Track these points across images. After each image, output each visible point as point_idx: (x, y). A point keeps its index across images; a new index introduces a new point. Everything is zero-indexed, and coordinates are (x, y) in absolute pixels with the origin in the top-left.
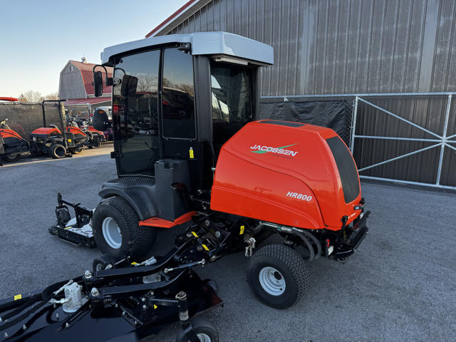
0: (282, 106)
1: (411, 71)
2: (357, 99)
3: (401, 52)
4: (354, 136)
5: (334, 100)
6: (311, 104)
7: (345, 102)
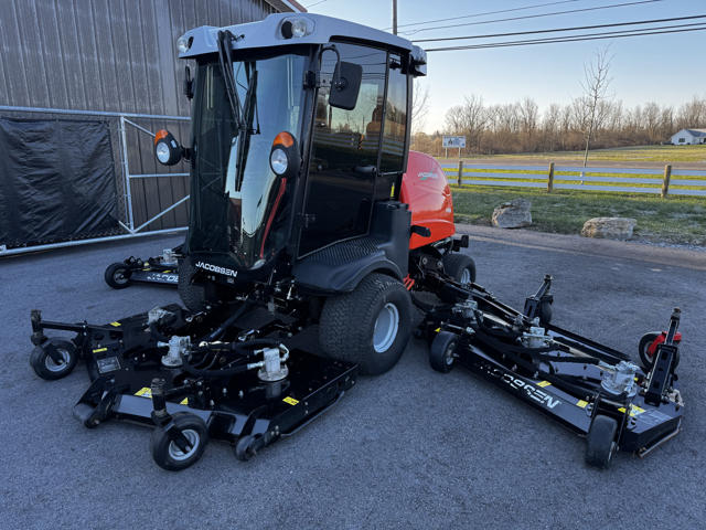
1: (155, 87)
2: (123, 120)
3: (138, 59)
4: (128, 176)
5: (87, 121)
6: (47, 125)
7: (105, 124)
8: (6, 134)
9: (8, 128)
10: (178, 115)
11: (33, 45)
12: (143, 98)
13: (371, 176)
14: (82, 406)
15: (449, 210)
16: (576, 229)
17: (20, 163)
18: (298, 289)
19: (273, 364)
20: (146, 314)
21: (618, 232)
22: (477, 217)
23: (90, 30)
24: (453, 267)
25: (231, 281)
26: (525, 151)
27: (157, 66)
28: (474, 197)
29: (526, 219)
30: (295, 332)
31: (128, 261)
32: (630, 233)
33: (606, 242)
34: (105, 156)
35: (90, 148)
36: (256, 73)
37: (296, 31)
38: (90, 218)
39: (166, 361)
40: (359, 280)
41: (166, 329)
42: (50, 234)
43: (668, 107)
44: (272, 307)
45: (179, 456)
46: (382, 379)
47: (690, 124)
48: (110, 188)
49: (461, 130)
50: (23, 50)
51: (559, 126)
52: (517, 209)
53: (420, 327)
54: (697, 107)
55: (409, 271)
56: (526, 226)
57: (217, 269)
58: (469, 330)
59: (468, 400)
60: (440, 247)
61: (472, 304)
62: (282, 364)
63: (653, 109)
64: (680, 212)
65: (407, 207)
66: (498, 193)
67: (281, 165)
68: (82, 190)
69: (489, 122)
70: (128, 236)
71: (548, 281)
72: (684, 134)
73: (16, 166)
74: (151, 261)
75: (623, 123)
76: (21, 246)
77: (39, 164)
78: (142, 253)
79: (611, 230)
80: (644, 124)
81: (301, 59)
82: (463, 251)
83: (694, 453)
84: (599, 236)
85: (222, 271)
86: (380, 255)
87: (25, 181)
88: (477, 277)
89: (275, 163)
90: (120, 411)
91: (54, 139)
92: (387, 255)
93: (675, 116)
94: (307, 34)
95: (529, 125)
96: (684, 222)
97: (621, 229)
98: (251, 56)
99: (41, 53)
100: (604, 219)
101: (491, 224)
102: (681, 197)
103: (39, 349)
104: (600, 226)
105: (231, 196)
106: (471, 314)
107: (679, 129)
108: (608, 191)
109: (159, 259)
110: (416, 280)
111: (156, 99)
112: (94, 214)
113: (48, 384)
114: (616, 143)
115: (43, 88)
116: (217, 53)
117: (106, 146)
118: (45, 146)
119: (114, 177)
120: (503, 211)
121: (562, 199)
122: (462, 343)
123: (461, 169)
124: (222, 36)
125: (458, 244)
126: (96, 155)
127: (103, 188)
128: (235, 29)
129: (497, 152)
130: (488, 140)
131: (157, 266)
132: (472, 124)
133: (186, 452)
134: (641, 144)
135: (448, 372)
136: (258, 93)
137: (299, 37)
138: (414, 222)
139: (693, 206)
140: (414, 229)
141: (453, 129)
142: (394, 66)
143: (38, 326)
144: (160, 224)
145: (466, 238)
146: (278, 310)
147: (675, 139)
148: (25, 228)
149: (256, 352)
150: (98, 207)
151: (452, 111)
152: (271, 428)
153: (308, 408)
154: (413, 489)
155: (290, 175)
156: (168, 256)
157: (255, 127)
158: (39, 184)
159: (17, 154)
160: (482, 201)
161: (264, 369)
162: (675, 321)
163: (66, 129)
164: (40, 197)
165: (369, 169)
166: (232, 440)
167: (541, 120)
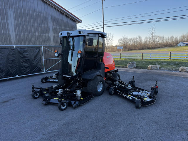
0: (13, 50)
1: (49, 39)
2: (42, 47)
3: (45, 34)
4: (44, 59)
5: (35, 47)
6: (27, 49)
7: (39, 48)
8: (19, 51)
9: (19, 50)
10: (54, 45)
11: (24, 32)
12: (46, 42)
13: (96, 57)
14: (44, 101)
15: (114, 64)
16: (146, 68)
17: (22, 57)
18: (83, 79)
19: (78, 93)
20: (53, 86)
21: (156, 68)
22: (123, 66)
23: (35, 28)
24: (115, 76)
25: (70, 78)
26: (139, 49)
27: (49, 35)
28: (124, 61)
29: (135, 66)
30: (82, 88)
31: (46, 77)
32: (158, 68)
33: (153, 71)
34: (39, 55)
35: (36, 53)
36: (74, 40)
37: (81, 33)
38: (35, 69)
39: (58, 94)
40: (94, 77)
41: (57, 88)
42: (27, 72)
43: (176, 37)
44: (77, 84)
45: (63, 108)
46: (99, 97)
47: (182, 41)
48: (40, 62)
49: (122, 44)
50: (22, 33)
51: (148, 43)
52: (132, 64)
53: (107, 87)
54: (184, 37)
55: (105, 76)
56: (135, 68)
57: (67, 76)
58: (116, 87)
59: (116, 100)
60: (112, 72)
61: (118, 82)
62: (80, 93)
63: (172, 37)
64: (172, 63)
65: (104, 63)
66: (130, 60)
67: (79, 56)
68: (34, 62)
69: (129, 42)
70: (43, 72)
71: (133, 77)
72: (181, 43)
73: (21, 58)
74: (50, 77)
75: (165, 41)
76: (21, 75)
77: (25, 57)
78: (49, 76)
79: (154, 68)
80: (170, 41)
81: (83, 37)
82: (117, 72)
83: (157, 106)
84: (151, 69)
85: (68, 76)
86: (98, 73)
87: (22, 61)
88: (120, 77)
89: (78, 56)
90: (51, 102)
91: (28, 52)
92: (100, 72)
93: (178, 39)
94: (83, 33)
95: (140, 42)
96: (172, 65)
97: (156, 67)
98: (73, 37)
99: (25, 33)
100: (152, 65)
101: (127, 67)
102: (174, 60)
103: (33, 92)
104: (151, 67)
105: (69, 63)
106: (117, 84)
107: (180, 42)
108: (157, 59)
109: (52, 77)
110: (106, 78)
111: (49, 42)
112: (36, 68)
113: (35, 99)
114: (163, 46)
115: (26, 41)
116: (67, 36)
117: (39, 53)
118: (26, 53)
119: (41, 60)
120: (129, 64)
121: (145, 61)
122: (115, 89)
123: (120, 55)
124: (68, 33)
125: (116, 71)
126: (37, 55)
127: (38, 62)
128: (70, 32)
129: (132, 50)
130: (129, 47)
131: (52, 78)
132: (125, 43)
133: (64, 107)
134: (170, 46)
135: (113, 95)
136: (75, 44)
137: (82, 34)
138: (105, 66)
139: (176, 62)
140: (105, 68)
141: (120, 44)
142: (100, 36)
143: (33, 88)
144: (50, 70)
145: (118, 70)
146: (78, 85)
147: (178, 45)
148: (22, 71)
149: (75, 91)
150: (37, 66)
151: (120, 40)
152: (79, 103)
153: (86, 100)
154: (104, 112)
155: (81, 58)
156: (54, 76)
157: (74, 49)
158: (25, 62)
159: (21, 55)
160: (125, 62)
161: (77, 94)
162: (156, 83)
163: (31, 49)
164: (25, 64)
165: (96, 56)
166: (72, 106)
167: (143, 41)
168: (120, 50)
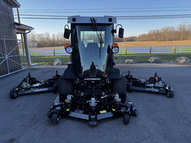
37: (113, 20)
57: (93, 79)
58: (131, 83)
149: (113, 96)
168: (34, 46)
